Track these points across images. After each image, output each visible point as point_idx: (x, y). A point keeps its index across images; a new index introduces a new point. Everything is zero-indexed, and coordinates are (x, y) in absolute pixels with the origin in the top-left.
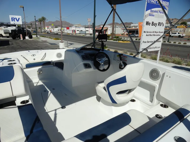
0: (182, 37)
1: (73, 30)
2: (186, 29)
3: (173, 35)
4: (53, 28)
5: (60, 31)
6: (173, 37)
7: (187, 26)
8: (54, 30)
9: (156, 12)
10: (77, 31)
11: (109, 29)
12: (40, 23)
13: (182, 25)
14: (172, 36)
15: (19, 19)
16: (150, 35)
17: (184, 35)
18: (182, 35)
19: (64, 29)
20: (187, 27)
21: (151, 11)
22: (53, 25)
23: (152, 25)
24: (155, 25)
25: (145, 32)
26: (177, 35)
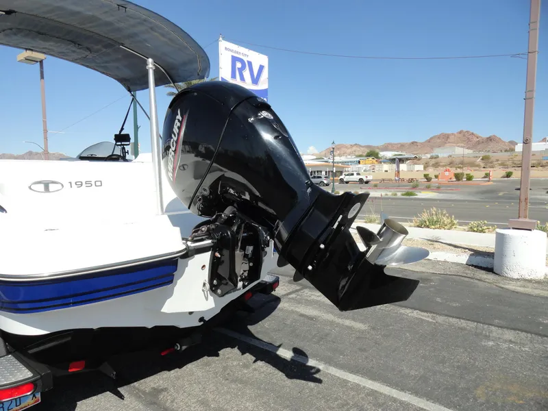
0: (367, 182)
2: (377, 167)
3: (346, 178)
6: (347, 182)
7: (381, 160)
13: (370, 159)
14: (345, 180)
17: (370, 178)
18: (365, 179)
20: (381, 162)
26: (356, 178)
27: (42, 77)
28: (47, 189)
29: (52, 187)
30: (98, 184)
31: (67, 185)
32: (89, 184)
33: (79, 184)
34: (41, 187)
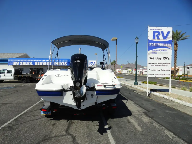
1: (140, 72)
4: (123, 70)
5: (128, 72)
8: (123, 71)
9: (158, 51)
10: (145, 72)
11: (181, 69)
12: (112, 66)
15: (95, 62)
16: (155, 66)
19: (132, 71)
21: (153, 51)
22: (122, 67)
23: (156, 59)
24: (159, 59)
25: (149, 63)
27: (116, 44)
28: (58, 76)
29: (59, 76)
30: (68, 75)
31: (62, 75)
32: (66, 75)
33: (64, 75)
34: (57, 76)
